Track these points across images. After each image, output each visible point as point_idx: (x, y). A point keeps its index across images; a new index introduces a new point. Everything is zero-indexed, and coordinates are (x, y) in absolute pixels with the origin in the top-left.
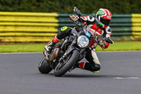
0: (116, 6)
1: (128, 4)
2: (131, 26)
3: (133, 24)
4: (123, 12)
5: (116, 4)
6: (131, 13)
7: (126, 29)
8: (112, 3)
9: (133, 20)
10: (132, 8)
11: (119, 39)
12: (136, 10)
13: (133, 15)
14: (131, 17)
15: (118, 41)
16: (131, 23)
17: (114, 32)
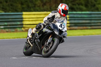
0: (11, 7)
1: (20, 5)
2: (22, 21)
3: (24, 19)
4: (16, 11)
5: (11, 5)
6: (22, 11)
7: (19, 23)
8: (8, 5)
9: (24, 16)
10: (23, 8)
11: (13, 30)
12: (26, 9)
13: (24, 13)
14: (22, 15)
15: (13, 32)
16: (22, 18)
17: (10, 25)
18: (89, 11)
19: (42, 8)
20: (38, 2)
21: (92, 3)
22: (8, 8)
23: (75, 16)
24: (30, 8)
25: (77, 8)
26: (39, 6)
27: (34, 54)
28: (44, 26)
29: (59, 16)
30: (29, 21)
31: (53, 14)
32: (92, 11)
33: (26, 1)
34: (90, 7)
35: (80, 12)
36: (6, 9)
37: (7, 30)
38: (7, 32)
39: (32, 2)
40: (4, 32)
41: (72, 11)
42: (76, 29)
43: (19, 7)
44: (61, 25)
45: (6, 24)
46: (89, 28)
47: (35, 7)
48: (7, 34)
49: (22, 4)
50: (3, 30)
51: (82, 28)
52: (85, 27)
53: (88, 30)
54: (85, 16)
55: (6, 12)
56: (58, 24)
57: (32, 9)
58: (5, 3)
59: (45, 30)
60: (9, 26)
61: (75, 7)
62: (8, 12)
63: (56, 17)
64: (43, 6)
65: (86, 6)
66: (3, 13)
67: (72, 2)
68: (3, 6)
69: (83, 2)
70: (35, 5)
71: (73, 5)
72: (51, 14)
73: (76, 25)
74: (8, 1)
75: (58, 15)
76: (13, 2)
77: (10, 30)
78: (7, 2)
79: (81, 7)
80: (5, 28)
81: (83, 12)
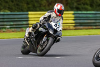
0: (17, 6)
1: (25, 5)
2: (28, 21)
3: (30, 19)
4: (22, 11)
5: (17, 5)
6: (28, 11)
7: (24, 23)
8: (14, 4)
9: (30, 16)
10: (29, 8)
11: (19, 30)
13: (30, 13)
14: (28, 14)
15: (19, 31)
16: (28, 18)
17: (16, 25)
18: (94, 10)
19: (47, 8)
20: (44, 2)
21: (97, 2)
22: (14, 8)
23: (81, 16)
24: (36, 8)
25: (82, 8)
26: (45, 6)
27: (31, 53)
28: (40, 25)
29: (55, 16)
30: (34, 20)
31: (49, 14)
32: (97, 11)
33: (32, 1)
34: (95, 7)
35: (85, 12)
36: (12, 9)
37: (13, 30)
38: (13, 31)
39: (38, 2)
40: (10, 32)
41: (77, 11)
42: (81, 29)
43: (25, 7)
44: (56, 24)
45: (12, 23)
46: (94, 27)
47: (40, 6)
48: (13, 33)
49: (28, 4)
50: (9, 29)
51: (87, 27)
52: (90, 27)
53: (93, 30)
54: (91, 16)
55: (11, 12)
56: (53, 24)
57: (38, 9)
58: (11, 3)
59: (41, 29)
60: (14, 26)
61: (80, 6)
62: (14, 12)
63: (52, 16)
64: (48, 6)
65: (91, 5)
66: (9, 13)
67: (77, 1)
68: (9, 5)
69: (88, 2)
70: (41, 4)
71: (78, 4)
72: (47, 14)
73: (81, 24)
74: (14, 1)
75: (53, 15)
76: (19, 1)
77: (16, 29)
78: (12, 2)
79: (86, 6)
80: (10, 28)
81: (88, 12)
